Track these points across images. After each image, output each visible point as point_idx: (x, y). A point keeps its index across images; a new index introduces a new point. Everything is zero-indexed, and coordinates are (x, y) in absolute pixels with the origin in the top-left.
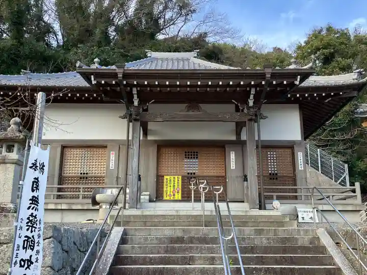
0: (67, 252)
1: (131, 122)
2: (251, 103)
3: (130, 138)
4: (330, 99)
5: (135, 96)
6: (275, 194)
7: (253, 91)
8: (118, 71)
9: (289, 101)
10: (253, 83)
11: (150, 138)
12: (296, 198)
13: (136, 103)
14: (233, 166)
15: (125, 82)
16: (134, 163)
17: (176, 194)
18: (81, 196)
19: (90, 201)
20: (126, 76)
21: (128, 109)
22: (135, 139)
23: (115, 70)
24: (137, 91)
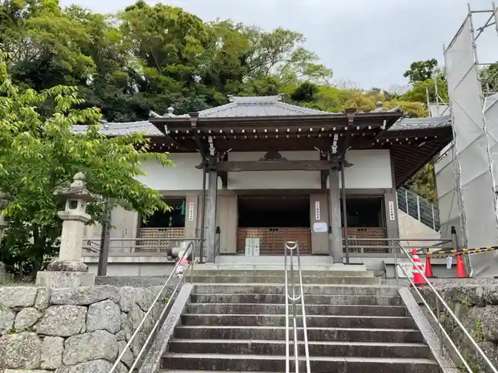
0: (127, 313)
1: (208, 172)
2: (334, 150)
3: (207, 188)
4: (424, 143)
5: (211, 145)
6: (362, 247)
7: (336, 137)
8: (192, 119)
10: (334, 129)
11: (230, 187)
12: (387, 251)
13: (212, 153)
14: (317, 217)
15: (199, 132)
16: (210, 215)
18: (159, 249)
20: (200, 124)
21: (204, 159)
22: (212, 189)
23: (188, 118)
24: (213, 140)
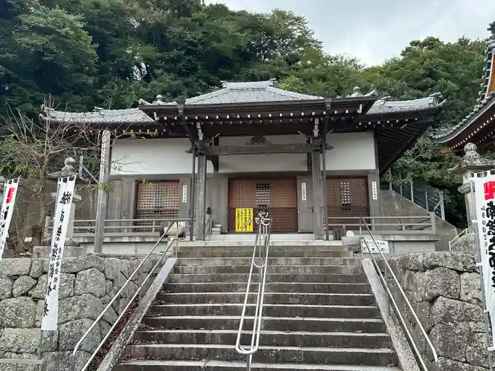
0: (112, 280)
1: (197, 156)
2: (316, 133)
3: (196, 172)
4: (406, 125)
5: (200, 131)
6: (343, 225)
7: (317, 122)
8: (179, 106)
10: (313, 113)
11: (221, 171)
13: (201, 138)
14: (304, 197)
15: (186, 118)
16: (200, 196)
17: (248, 226)
20: (188, 111)
21: (193, 144)
22: (201, 174)
23: (176, 106)
24: (201, 126)
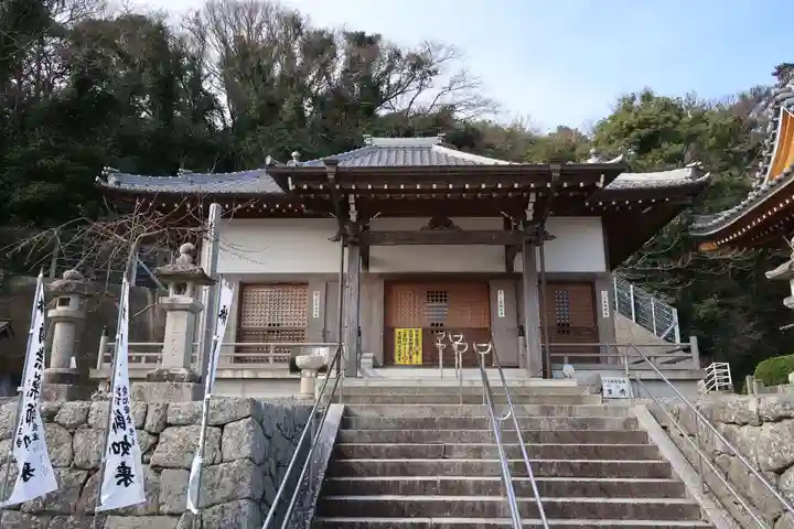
0: (269, 438)
1: (346, 246)
2: (530, 216)
4: (650, 208)
5: (353, 207)
6: (566, 356)
7: (533, 198)
8: (328, 169)
9: (586, 213)
10: (532, 185)
11: (372, 270)
12: (597, 360)
13: (353, 218)
14: (501, 313)
15: (338, 187)
16: (350, 308)
17: (414, 356)
18: (271, 360)
19: (287, 366)
21: (341, 226)
23: (324, 168)
24: (356, 199)
